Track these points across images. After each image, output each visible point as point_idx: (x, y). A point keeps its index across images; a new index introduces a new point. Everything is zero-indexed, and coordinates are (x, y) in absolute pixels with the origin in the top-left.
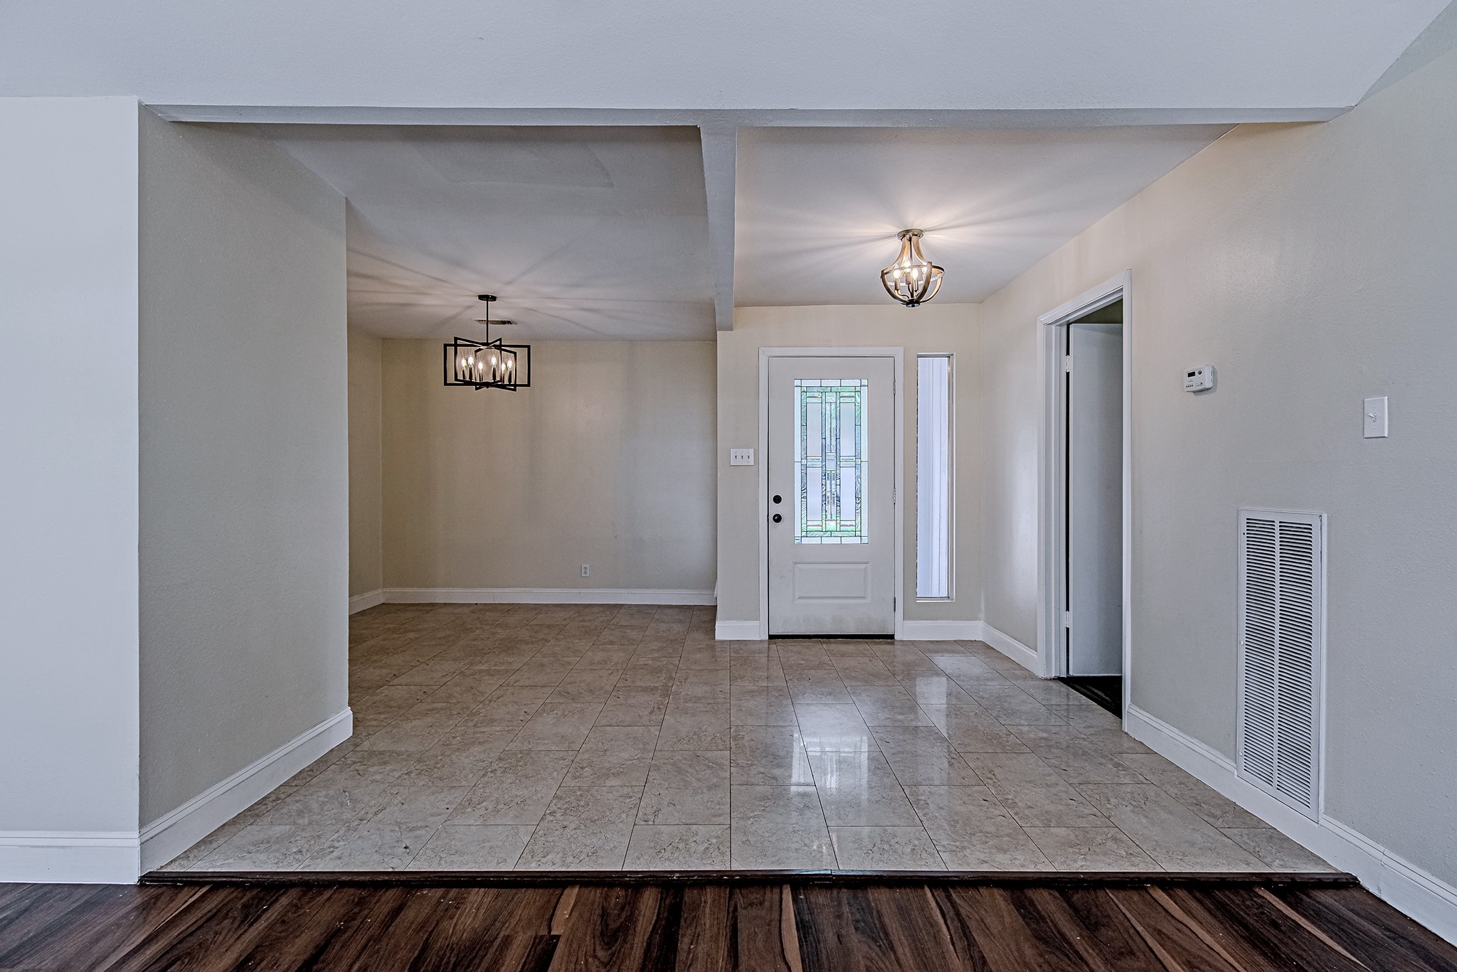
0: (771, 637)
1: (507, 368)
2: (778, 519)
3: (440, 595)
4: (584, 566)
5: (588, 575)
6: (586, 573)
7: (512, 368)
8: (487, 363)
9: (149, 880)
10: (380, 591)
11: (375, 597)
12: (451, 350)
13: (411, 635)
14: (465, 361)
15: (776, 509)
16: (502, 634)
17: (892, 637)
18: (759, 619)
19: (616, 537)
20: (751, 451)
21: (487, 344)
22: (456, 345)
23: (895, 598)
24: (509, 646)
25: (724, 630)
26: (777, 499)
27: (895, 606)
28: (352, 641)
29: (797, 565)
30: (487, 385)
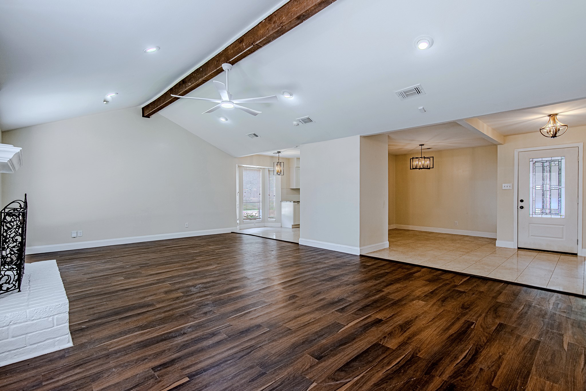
0: (518, 248)
1: (427, 163)
2: (522, 207)
3: (411, 227)
4: (455, 222)
5: (457, 225)
6: (456, 224)
7: (429, 163)
8: (422, 163)
9: (360, 255)
10: (394, 225)
11: (394, 226)
12: (412, 160)
13: (402, 235)
14: (416, 163)
15: (521, 204)
16: (426, 237)
17: (576, 254)
18: (513, 241)
19: (467, 213)
20: (511, 185)
21: (421, 158)
22: (413, 159)
23: (578, 240)
24: (427, 240)
25: (498, 244)
26: (522, 201)
27: (578, 243)
28: (389, 234)
29: (531, 224)
30: (422, 168)
